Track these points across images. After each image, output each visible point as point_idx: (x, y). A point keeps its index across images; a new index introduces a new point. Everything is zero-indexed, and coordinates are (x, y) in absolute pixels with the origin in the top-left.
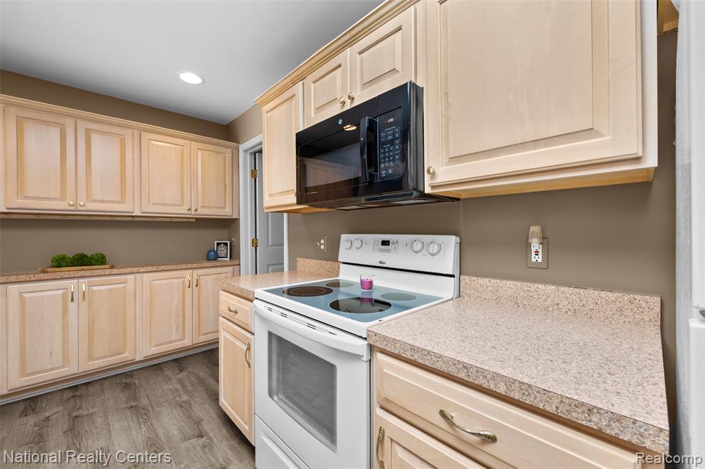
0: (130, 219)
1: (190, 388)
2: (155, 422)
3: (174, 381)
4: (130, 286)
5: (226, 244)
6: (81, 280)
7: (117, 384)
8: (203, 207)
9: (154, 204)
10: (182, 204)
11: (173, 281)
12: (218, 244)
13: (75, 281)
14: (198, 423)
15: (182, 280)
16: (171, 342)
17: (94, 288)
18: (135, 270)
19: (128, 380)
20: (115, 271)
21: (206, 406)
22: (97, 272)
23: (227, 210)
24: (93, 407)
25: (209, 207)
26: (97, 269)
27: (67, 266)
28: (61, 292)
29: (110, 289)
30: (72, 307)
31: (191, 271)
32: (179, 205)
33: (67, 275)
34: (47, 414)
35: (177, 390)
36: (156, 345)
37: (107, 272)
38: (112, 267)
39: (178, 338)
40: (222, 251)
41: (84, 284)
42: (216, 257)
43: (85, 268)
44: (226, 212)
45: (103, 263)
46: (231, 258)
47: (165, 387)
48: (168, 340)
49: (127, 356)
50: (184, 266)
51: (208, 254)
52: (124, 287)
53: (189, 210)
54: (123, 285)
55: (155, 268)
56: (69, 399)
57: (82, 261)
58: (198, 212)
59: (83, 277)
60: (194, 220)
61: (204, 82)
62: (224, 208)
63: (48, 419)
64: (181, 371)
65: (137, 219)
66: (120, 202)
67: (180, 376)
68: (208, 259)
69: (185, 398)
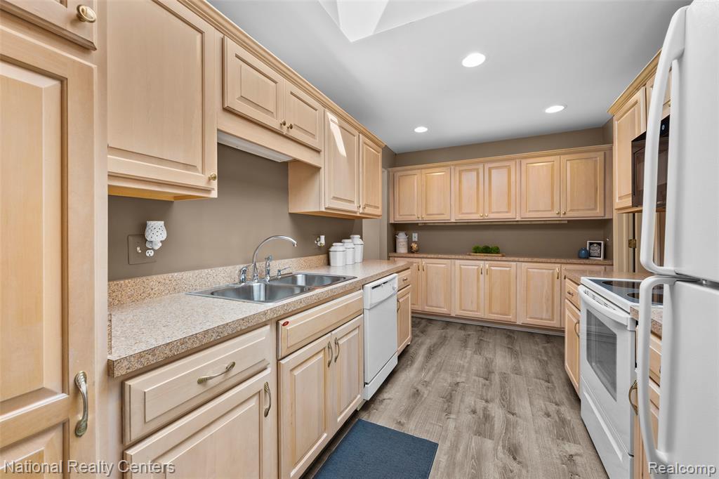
0: (515, 223)
1: (550, 355)
2: (520, 361)
3: (540, 346)
4: (513, 270)
5: (600, 244)
6: (486, 262)
7: (504, 333)
8: (571, 210)
9: (530, 211)
10: (552, 209)
11: (544, 271)
12: (591, 244)
13: (483, 262)
14: (549, 375)
15: (551, 271)
16: (542, 319)
17: (493, 268)
18: (517, 259)
19: (511, 334)
20: (504, 258)
21: (559, 370)
22: (493, 258)
23: (598, 211)
24: (490, 339)
25: (578, 210)
26: (494, 257)
27: (479, 253)
28: (476, 267)
29: (501, 270)
30: (481, 277)
31: (559, 265)
32: (550, 211)
33: (479, 258)
34: (469, 333)
35: (540, 352)
36: (531, 318)
37: (500, 258)
38: (503, 256)
39: (547, 318)
40: (595, 250)
41: (487, 264)
42: (588, 256)
43: (488, 254)
44: (598, 213)
45: (498, 253)
46: (605, 257)
47: (533, 347)
48: (540, 317)
49: (510, 318)
50: (553, 260)
51: (579, 252)
52: (510, 271)
53: (558, 214)
54: (508, 269)
55: (530, 260)
56: (479, 331)
57: (487, 250)
58: (567, 215)
59: (487, 260)
60: (566, 222)
61: (566, 107)
62: (595, 209)
63: (469, 335)
64: (548, 343)
65: (520, 223)
66: (507, 212)
67: (546, 345)
68: (580, 257)
69: (546, 359)
